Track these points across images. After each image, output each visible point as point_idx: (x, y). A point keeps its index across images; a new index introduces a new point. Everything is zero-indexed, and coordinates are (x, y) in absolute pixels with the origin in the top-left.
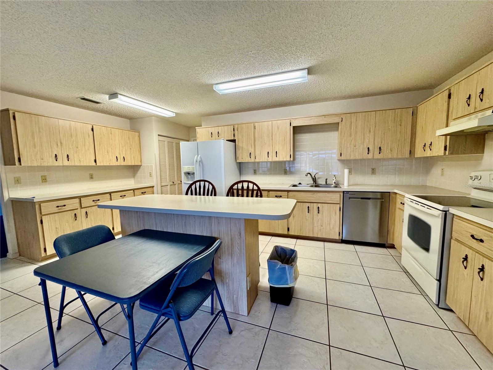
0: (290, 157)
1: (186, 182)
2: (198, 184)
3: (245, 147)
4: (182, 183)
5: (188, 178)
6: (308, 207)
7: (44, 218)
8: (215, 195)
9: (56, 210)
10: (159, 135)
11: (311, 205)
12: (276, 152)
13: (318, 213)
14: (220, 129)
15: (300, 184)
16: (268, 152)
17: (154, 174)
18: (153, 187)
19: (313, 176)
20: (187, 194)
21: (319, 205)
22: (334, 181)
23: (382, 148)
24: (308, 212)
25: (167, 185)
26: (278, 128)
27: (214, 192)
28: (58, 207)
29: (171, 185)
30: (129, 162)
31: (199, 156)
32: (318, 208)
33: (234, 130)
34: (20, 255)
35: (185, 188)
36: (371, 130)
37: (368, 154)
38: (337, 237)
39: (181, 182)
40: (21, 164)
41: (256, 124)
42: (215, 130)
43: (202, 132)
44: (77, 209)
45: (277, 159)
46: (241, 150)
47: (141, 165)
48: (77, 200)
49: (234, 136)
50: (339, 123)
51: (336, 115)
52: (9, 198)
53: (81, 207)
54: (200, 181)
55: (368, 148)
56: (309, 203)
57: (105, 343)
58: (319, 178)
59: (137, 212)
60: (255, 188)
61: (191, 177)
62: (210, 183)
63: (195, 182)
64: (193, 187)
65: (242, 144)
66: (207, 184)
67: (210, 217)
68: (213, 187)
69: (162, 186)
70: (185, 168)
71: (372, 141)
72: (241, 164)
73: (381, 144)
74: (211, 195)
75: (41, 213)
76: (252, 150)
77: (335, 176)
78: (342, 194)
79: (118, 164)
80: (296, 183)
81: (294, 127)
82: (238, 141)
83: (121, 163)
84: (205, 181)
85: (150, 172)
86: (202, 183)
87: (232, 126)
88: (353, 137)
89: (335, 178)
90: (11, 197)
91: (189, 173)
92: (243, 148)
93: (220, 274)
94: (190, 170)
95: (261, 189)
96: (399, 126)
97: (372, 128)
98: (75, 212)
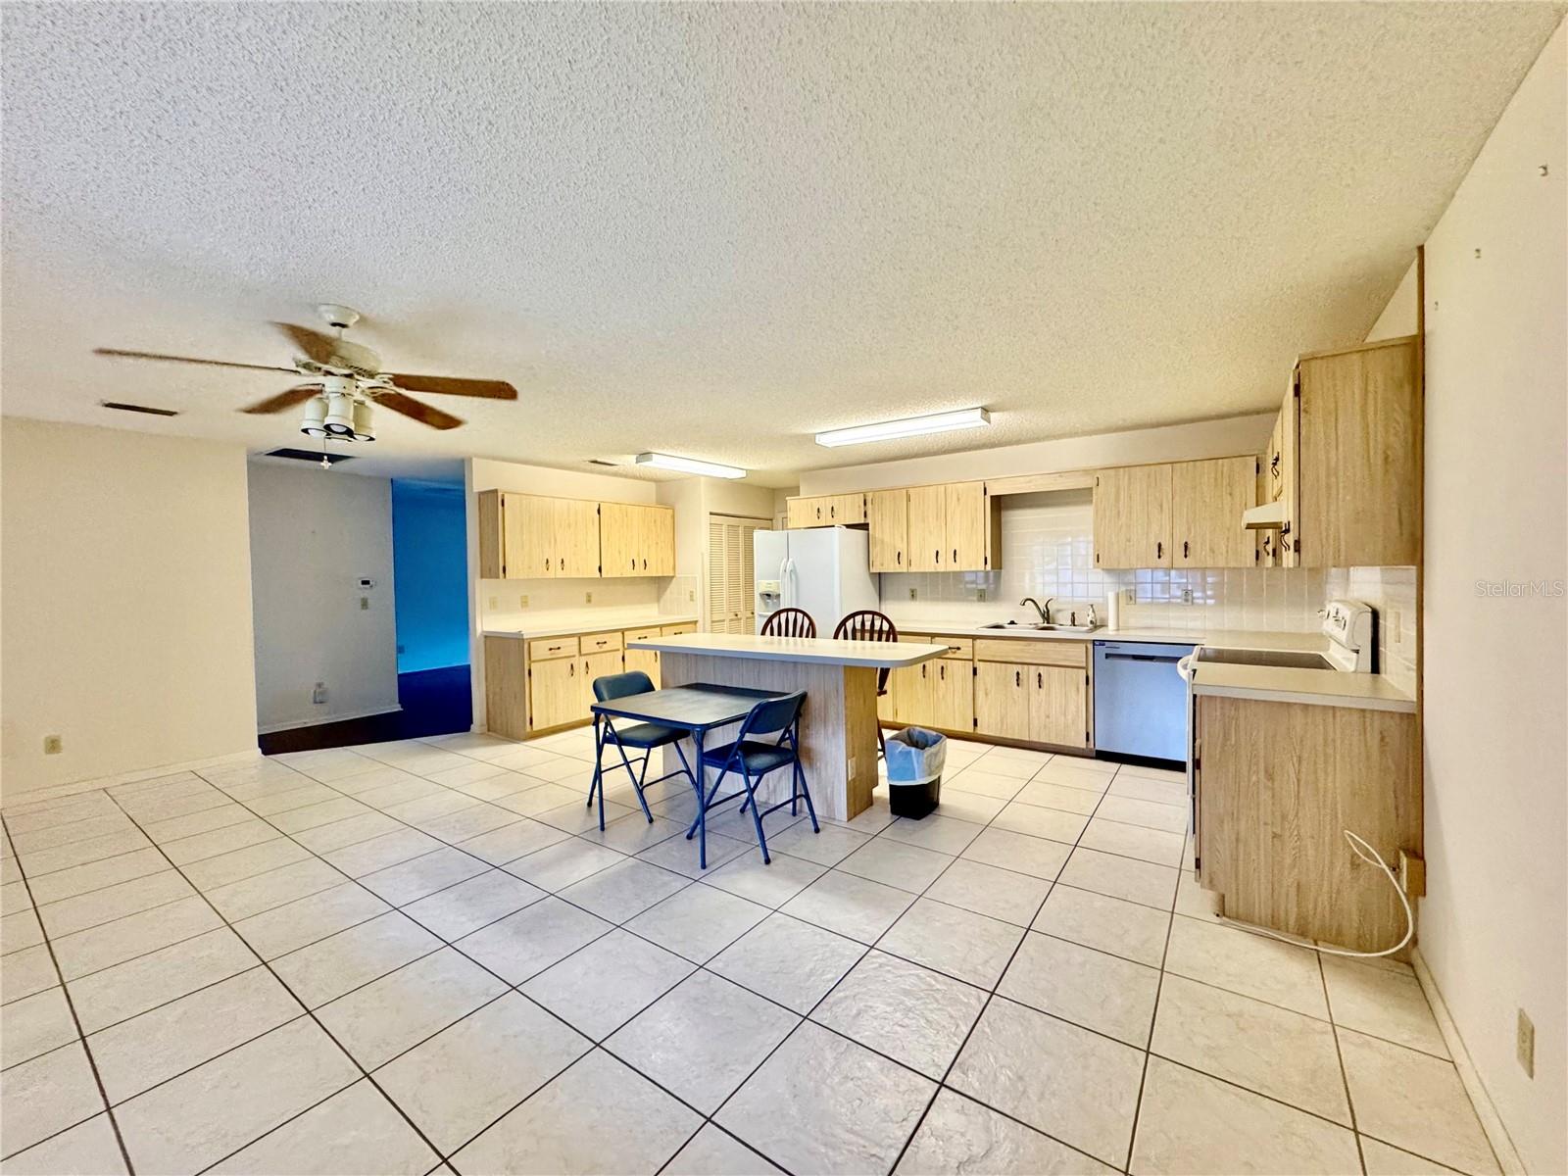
0: (986, 563)
1: (762, 612)
2: (783, 616)
3: (887, 539)
4: (753, 617)
5: (767, 604)
6: (1018, 674)
7: (534, 667)
8: (814, 636)
9: (548, 654)
10: (711, 514)
11: (1023, 668)
12: (955, 551)
13: (1040, 686)
14: (836, 502)
15: (1012, 623)
16: (937, 552)
17: (698, 595)
18: (696, 622)
19: (1042, 607)
20: (763, 633)
21: (1042, 669)
22: (1089, 619)
23: (1190, 546)
24: (1018, 685)
25: (724, 621)
26: (958, 499)
27: (812, 632)
28: (551, 649)
29: (732, 620)
30: (653, 571)
31: (790, 560)
32: (1040, 675)
33: (865, 504)
34: (489, 730)
35: (760, 623)
36: (1165, 506)
37: (1159, 557)
38: (1080, 743)
39: (753, 613)
40: (505, 577)
41: (911, 491)
42: (825, 504)
43: (798, 509)
44: (574, 656)
45: (956, 567)
46: (878, 548)
47: (673, 577)
48: (576, 639)
49: (865, 516)
50: (1091, 488)
51: (1086, 472)
52: (483, 632)
53: (581, 655)
54: (787, 610)
55: (1160, 545)
56: (1020, 666)
57: (651, 821)
58: (1059, 611)
59: (687, 654)
60: (886, 627)
61: (774, 603)
62: (805, 614)
63: (779, 613)
64: (775, 621)
65: (882, 532)
66: (800, 616)
67: (795, 663)
68: (811, 623)
69: (713, 622)
70: (762, 585)
71: (1168, 528)
72: (883, 577)
73: (1188, 537)
74: (807, 636)
75: (530, 659)
76: (902, 547)
77: (1092, 606)
78: (1090, 646)
79: (634, 574)
80: (1005, 622)
81: (992, 497)
82: (874, 528)
83: (639, 572)
84: (796, 611)
85: (692, 592)
86: (792, 615)
87: (862, 495)
88: (1123, 519)
89: (1093, 611)
90: (485, 629)
91: (768, 595)
92: (882, 542)
93: (809, 752)
94: (771, 590)
95: (897, 629)
96: (1229, 497)
97: (1165, 501)
98: (572, 660)
